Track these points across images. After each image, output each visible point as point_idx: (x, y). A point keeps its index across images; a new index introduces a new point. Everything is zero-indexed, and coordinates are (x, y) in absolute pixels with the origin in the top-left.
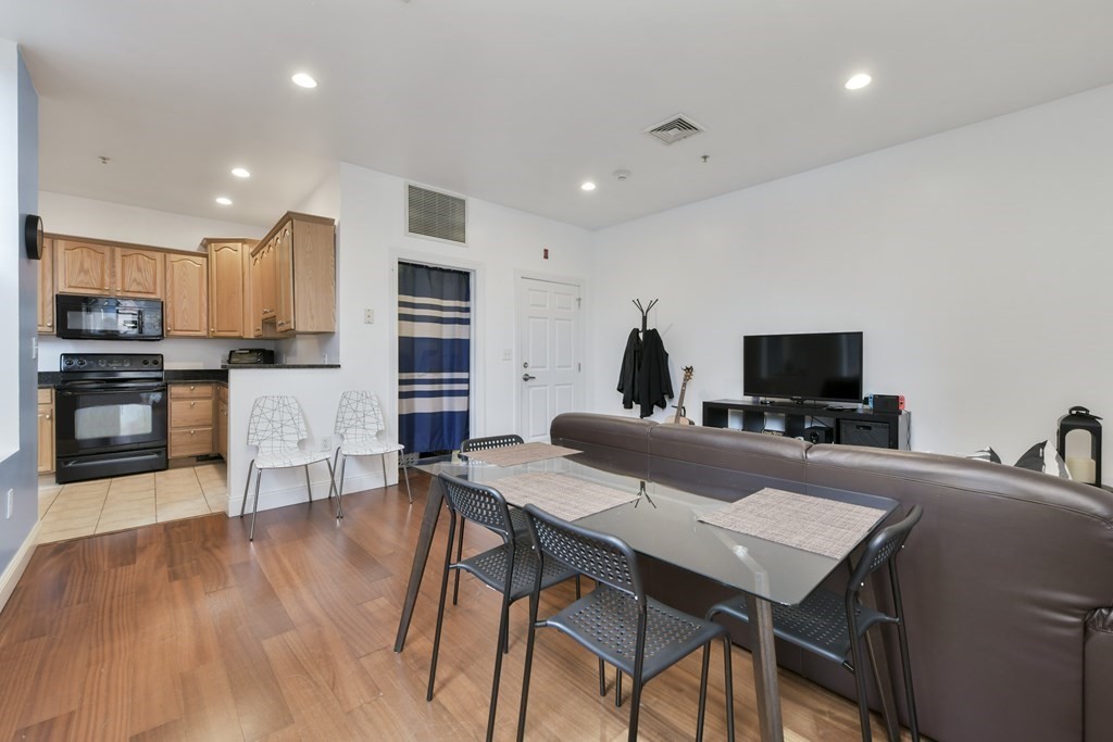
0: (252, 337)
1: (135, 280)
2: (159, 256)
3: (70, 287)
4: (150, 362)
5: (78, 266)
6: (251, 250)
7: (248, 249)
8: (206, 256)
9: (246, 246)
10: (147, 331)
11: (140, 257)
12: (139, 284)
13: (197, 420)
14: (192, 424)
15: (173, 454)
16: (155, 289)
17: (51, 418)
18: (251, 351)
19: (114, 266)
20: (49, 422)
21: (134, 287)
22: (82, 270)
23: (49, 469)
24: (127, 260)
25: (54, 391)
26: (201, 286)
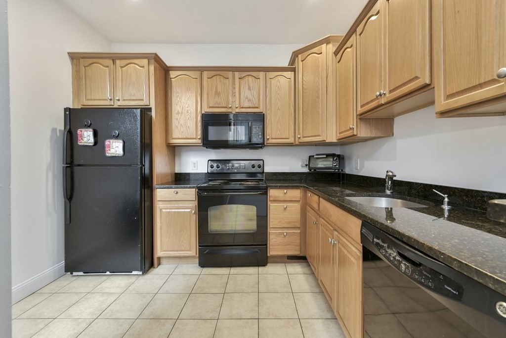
0: (335, 140)
1: (247, 98)
2: (261, 75)
3: (210, 107)
4: (256, 167)
5: (214, 91)
6: (334, 50)
7: (331, 48)
8: (294, 70)
9: (330, 46)
10: (255, 140)
11: (250, 78)
12: (249, 100)
13: (289, 223)
14: (286, 225)
15: (271, 252)
16: (259, 104)
17: (195, 213)
18: (328, 156)
19: (234, 88)
20: (194, 216)
21: (246, 104)
22: (217, 94)
23: (194, 254)
24: (242, 81)
25: (197, 190)
26: (290, 97)
